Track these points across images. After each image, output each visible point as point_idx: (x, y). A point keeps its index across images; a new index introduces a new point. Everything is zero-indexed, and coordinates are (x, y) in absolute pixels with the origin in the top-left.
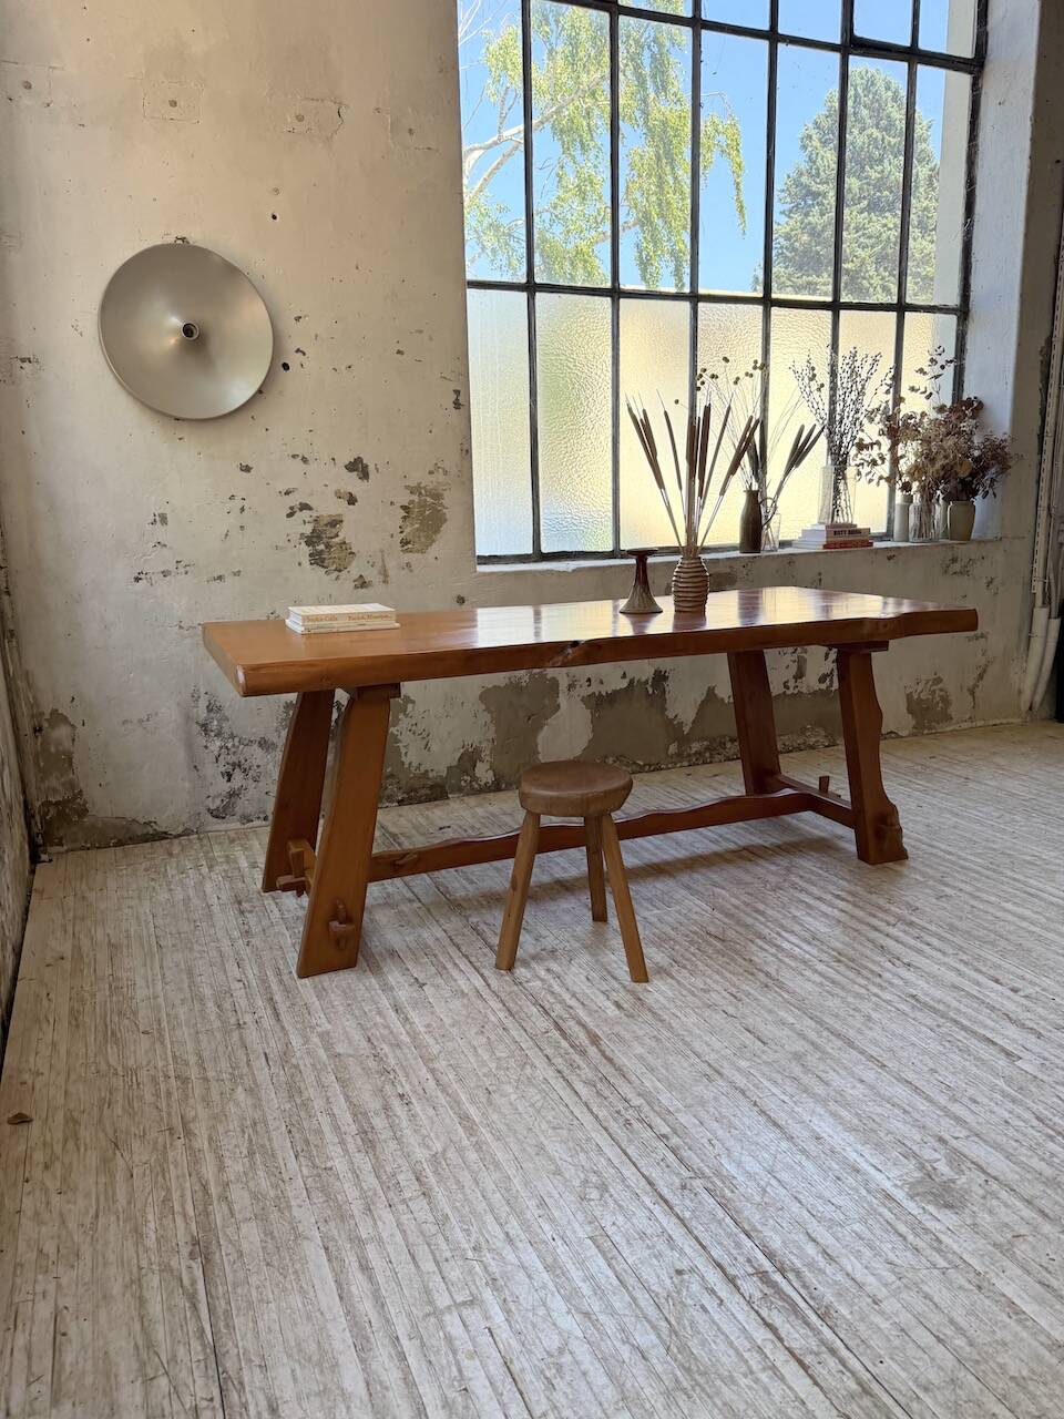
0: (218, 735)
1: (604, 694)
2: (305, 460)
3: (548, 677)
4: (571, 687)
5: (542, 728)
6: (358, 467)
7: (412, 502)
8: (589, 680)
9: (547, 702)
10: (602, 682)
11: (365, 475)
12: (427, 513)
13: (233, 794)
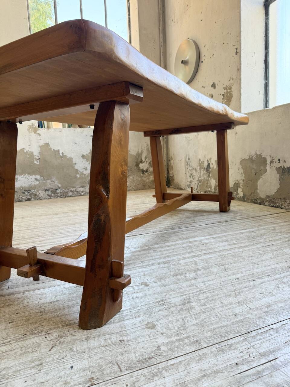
0: (189, 166)
1: (286, 168)
2: (204, 87)
3: (263, 157)
4: (272, 162)
5: (259, 179)
6: (214, 86)
7: (225, 92)
8: (279, 160)
9: (262, 168)
10: (285, 161)
11: (215, 88)
12: (228, 95)
13: (191, 182)
